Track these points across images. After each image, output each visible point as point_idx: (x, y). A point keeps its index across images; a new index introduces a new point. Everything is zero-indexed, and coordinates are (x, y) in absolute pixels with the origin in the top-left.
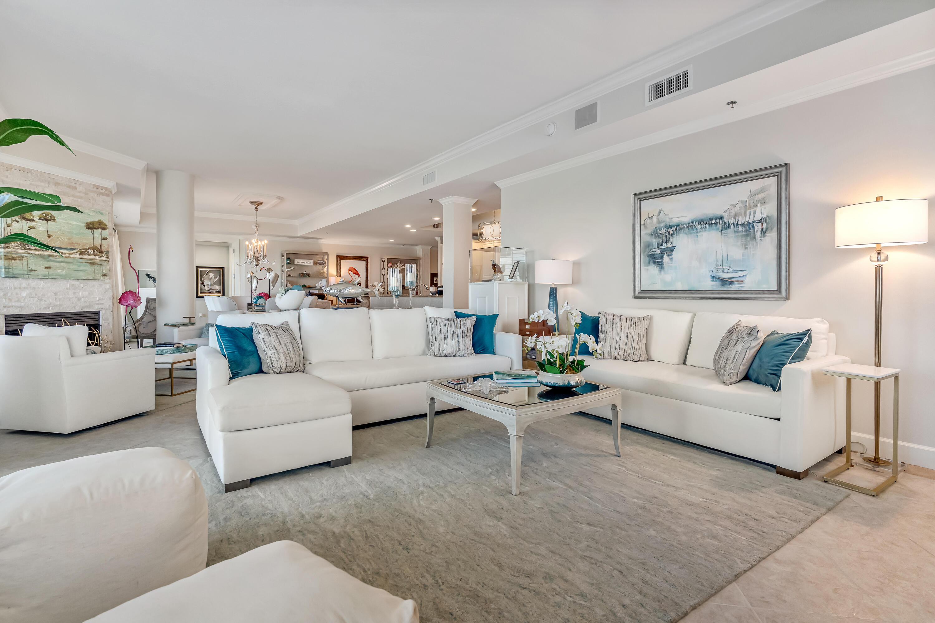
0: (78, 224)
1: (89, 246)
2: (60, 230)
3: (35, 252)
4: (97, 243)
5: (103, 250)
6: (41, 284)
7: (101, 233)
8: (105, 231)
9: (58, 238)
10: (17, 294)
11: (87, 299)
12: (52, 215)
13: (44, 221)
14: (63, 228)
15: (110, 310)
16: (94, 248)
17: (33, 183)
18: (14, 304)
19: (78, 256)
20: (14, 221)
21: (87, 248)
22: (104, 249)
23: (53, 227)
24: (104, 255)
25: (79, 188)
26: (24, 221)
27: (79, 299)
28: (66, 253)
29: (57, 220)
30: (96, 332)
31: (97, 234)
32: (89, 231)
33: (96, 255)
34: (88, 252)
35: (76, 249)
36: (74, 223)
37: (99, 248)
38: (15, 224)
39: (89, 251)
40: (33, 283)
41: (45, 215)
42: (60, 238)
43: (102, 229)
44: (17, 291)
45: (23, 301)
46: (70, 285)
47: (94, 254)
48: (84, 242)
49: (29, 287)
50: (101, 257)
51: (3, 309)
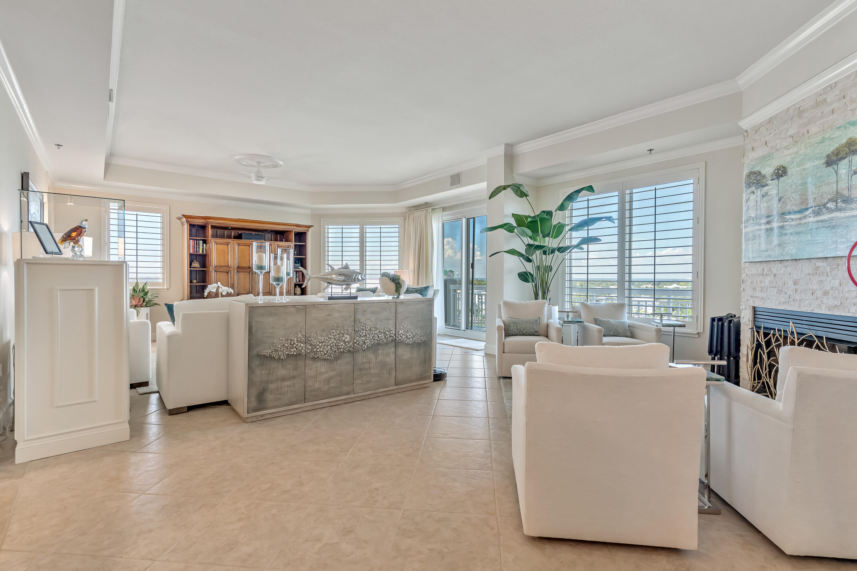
1: (829, 197)
5: (852, 196)
6: (781, 268)
10: (761, 282)
11: (837, 291)
18: (758, 294)
19: (812, 219)
21: (826, 201)
25: (830, 98)
27: (826, 293)
28: (797, 219)
31: (844, 169)
32: (830, 169)
34: (827, 209)
39: (829, 205)
41: (777, 171)
43: (853, 154)
44: (761, 278)
45: (765, 292)
46: (812, 269)
47: (837, 208)
48: (822, 193)
49: (770, 273)
50: (850, 210)
51: (750, 300)
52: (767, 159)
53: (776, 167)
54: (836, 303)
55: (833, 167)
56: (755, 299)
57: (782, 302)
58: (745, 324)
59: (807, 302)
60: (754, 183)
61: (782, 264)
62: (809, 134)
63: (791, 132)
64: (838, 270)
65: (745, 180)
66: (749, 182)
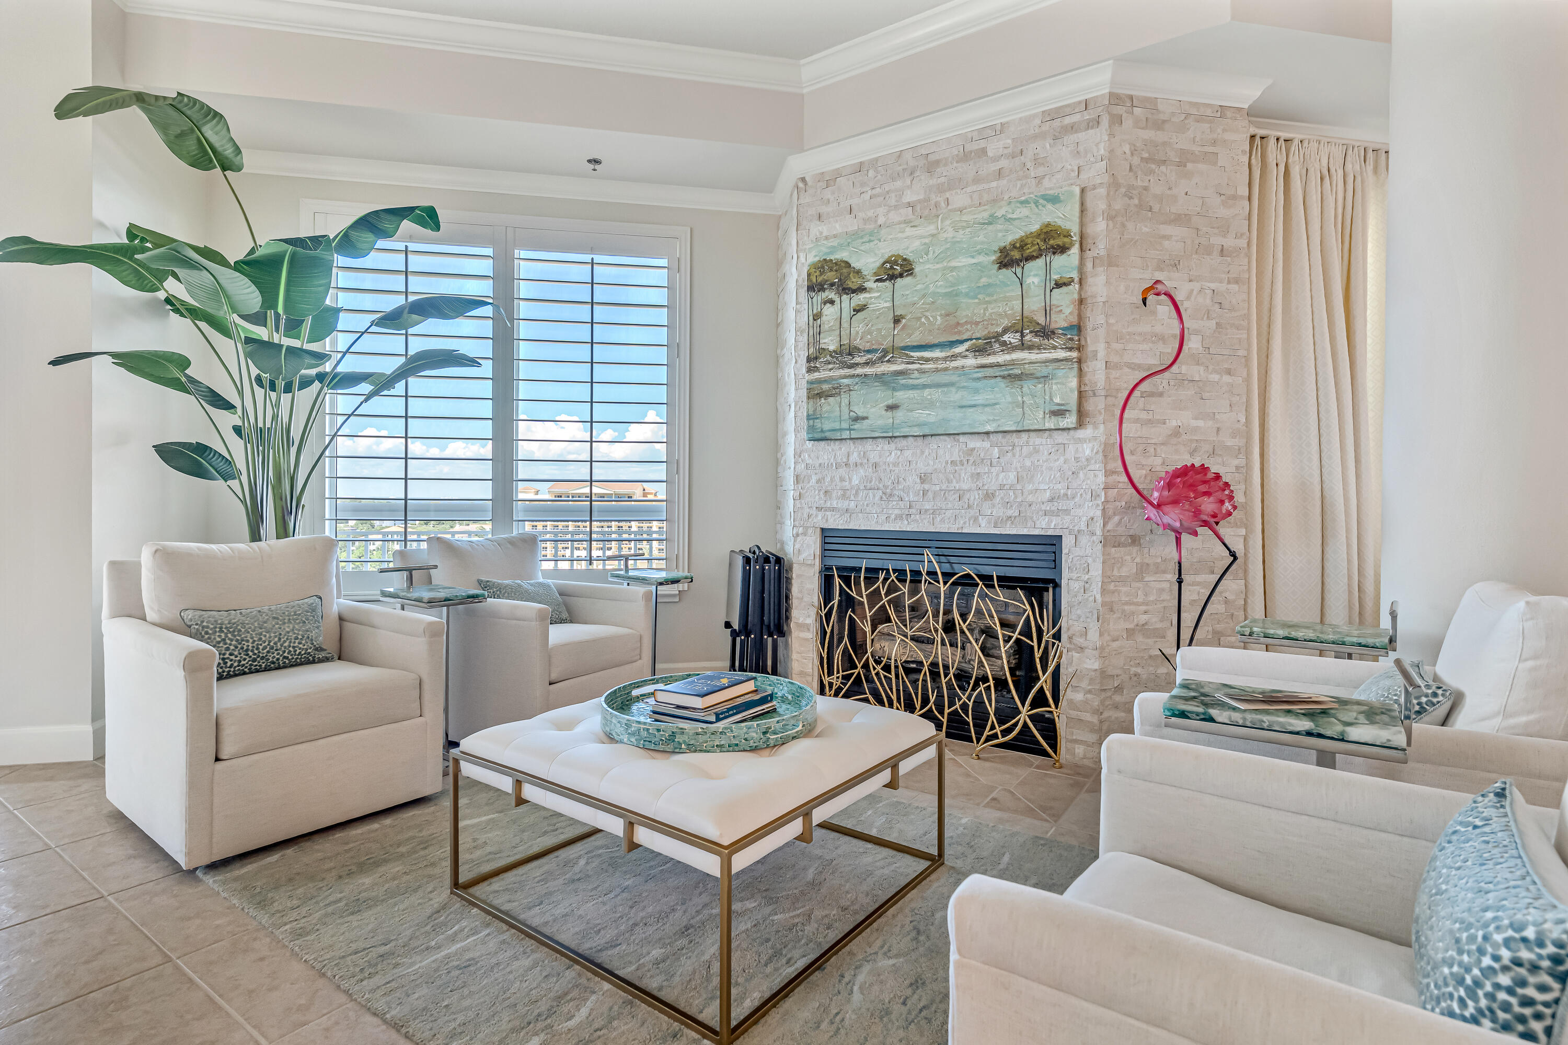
0: (974, 261)
1: (1006, 322)
2: (924, 296)
3: (866, 370)
4: (1034, 305)
5: (1053, 326)
7: (1048, 268)
8: (1064, 256)
9: (919, 319)
11: (1011, 493)
12: (905, 260)
13: (887, 283)
14: (932, 288)
15: (1093, 534)
16: (1022, 325)
17: (878, 190)
19: (971, 361)
20: (825, 303)
21: (1000, 330)
22: (1059, 321)
23: (907, 293)
24: (1060, 341)
25: (995, 147)
26: (845, 297)
27: (989, 496)
28: (937, 359)
29: (917, 269)
30: (1028, 607)
31: (1035, 275)
32: (1007, 274)
33: (1030, 348)
34: (1004, 344)
35: (967, 340)
36: (963, 261)
37: (1042, 321)
38: (829, 310)
39: (1006, 338)
41: (888, 266)
42: (923, 320)
43: (1054, 253)
44: (842, 471)
45: (852, 498)
46: (961, 453)
47: (1023, 344)
48: (991, 314)
49: (866, 461)
50: (1049, 349)
51: (816, 516)
52: (864, 240)
53: (886, 256)
54: (1010, 513)
55: (1013, 270)
56: (828, 513)
57: (893, 516)
58: (803, 564)
59: (949, 513)
60: (832, 285)
61: (893, 446)
62: (950, 207)
63: (909, 197)
64: (1014, 455)
65: (809, 275)
66: (820, 279)
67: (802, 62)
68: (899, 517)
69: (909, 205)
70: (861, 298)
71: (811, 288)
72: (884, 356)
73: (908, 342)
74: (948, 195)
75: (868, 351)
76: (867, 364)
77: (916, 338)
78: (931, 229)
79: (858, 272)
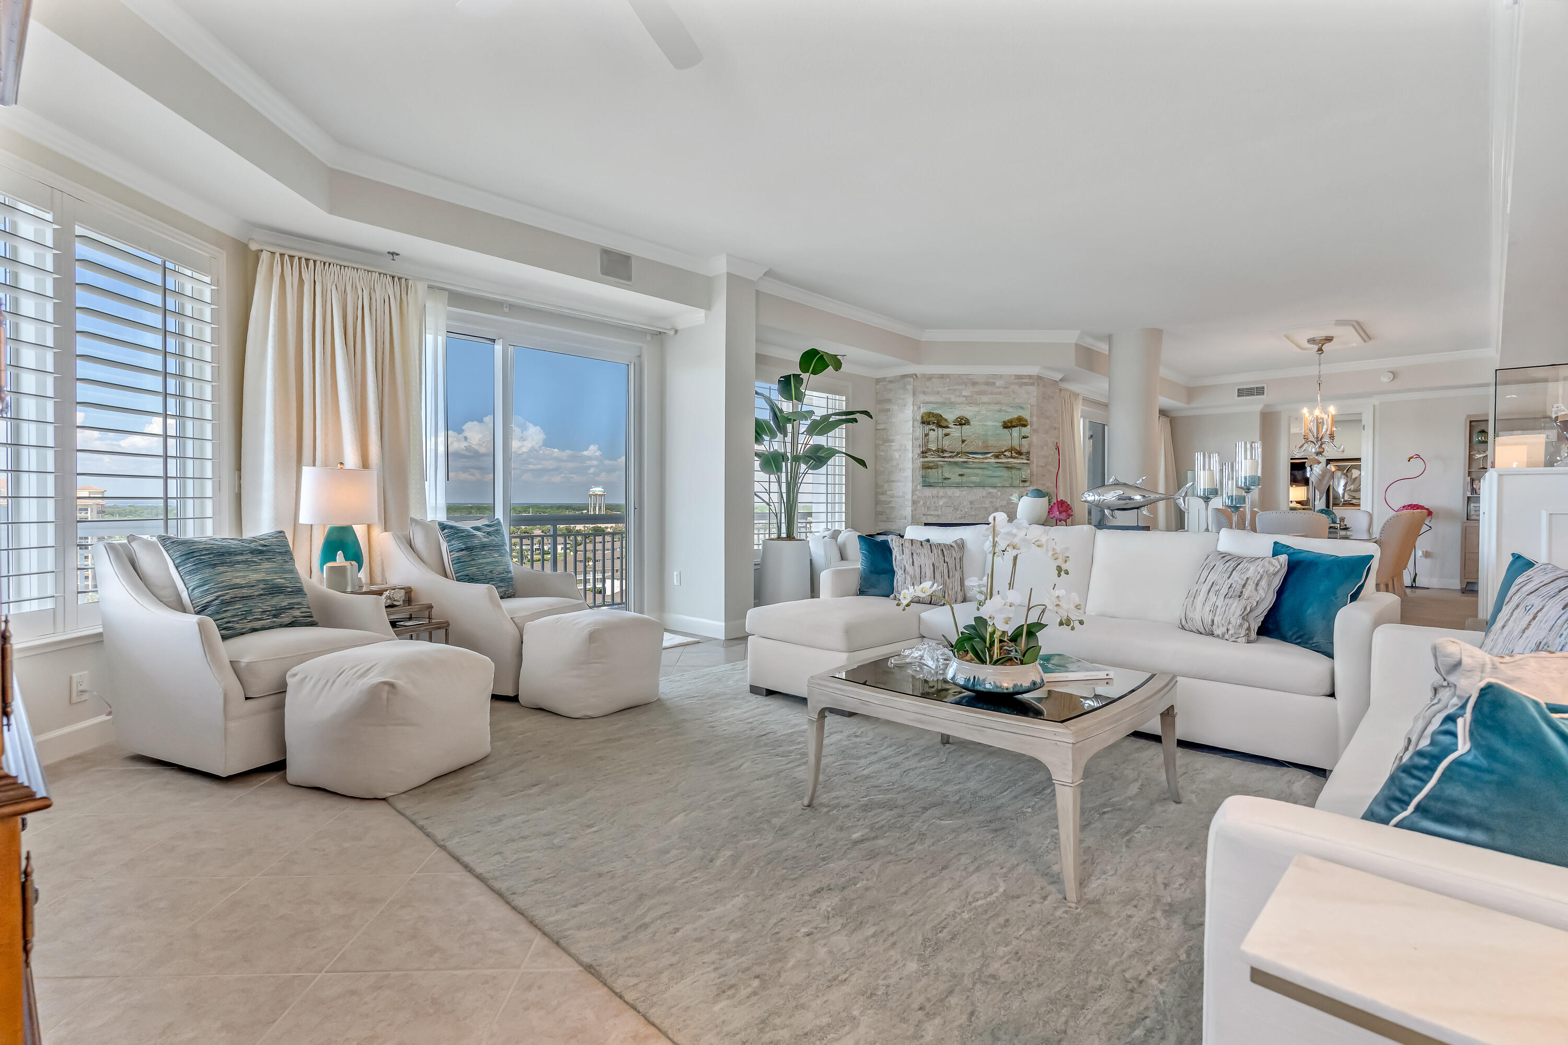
0: (994, 424)
1: (1006, 448)
2: (974, 434)
3: (949, 459)
4: (1016, 443)
5: (1022, 451)
6: (957, 492)
7: (1020, 431)
8: (1025, 428)
10: (935, 503)
12: (966, 419)
13: (959, 427)
14: (977, 431)
16: (1011, 450)
17: (951, 388)
18: (932, 513)
19: (993, 460)
20: (931, 430)
21: (1004, 450)
22: (1024, 450)
23: (967, 431)
24: (1024, 457)
25: (999, 383)
26: (939, 429)
28: (980, 458)
29: (971, 423)
31: (1016, 433)
32: (1006, 431)
33: (1014, 458)
34: (1005, 455)
35: (992, 452)
36: (990, 423)
37: (1018, 449)
38: (932, 433)
39: (1006, 453)
40: (950, 492)
41: (959, 420)
42: (974, 443)
43: (1022, 426)
44: (935, 500)
45: (939, 511)
46: (986, 494)
47: (1012, 457)
48: (1000, 444)
49: (946, 496)
50: (1020, 459)
51: (922, 518)
52: (948, 407)
53: (958, 416)
55: (1008, 430)
56: (928, 517)
57: (958, 517)
59: (981, 516)
60: (934, 423)
61: (959, 490)
62: (982, 402)
63: (965, 393)
64: (1006, 495)
65: (922, 417)
66: (928, 420)
67: (927, 330)
68: (960, 518)
69: (964, 396)
70: (946, 431)
71: (923, 423)
72: (958, 455)
73: (968, 450)
74: (980, 396)
75: (951, 452)
76: (950, 457)
77: (971, 449)
78: (977, 409)
79: (946, 420)
